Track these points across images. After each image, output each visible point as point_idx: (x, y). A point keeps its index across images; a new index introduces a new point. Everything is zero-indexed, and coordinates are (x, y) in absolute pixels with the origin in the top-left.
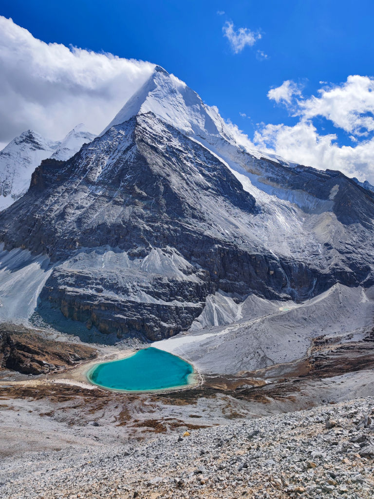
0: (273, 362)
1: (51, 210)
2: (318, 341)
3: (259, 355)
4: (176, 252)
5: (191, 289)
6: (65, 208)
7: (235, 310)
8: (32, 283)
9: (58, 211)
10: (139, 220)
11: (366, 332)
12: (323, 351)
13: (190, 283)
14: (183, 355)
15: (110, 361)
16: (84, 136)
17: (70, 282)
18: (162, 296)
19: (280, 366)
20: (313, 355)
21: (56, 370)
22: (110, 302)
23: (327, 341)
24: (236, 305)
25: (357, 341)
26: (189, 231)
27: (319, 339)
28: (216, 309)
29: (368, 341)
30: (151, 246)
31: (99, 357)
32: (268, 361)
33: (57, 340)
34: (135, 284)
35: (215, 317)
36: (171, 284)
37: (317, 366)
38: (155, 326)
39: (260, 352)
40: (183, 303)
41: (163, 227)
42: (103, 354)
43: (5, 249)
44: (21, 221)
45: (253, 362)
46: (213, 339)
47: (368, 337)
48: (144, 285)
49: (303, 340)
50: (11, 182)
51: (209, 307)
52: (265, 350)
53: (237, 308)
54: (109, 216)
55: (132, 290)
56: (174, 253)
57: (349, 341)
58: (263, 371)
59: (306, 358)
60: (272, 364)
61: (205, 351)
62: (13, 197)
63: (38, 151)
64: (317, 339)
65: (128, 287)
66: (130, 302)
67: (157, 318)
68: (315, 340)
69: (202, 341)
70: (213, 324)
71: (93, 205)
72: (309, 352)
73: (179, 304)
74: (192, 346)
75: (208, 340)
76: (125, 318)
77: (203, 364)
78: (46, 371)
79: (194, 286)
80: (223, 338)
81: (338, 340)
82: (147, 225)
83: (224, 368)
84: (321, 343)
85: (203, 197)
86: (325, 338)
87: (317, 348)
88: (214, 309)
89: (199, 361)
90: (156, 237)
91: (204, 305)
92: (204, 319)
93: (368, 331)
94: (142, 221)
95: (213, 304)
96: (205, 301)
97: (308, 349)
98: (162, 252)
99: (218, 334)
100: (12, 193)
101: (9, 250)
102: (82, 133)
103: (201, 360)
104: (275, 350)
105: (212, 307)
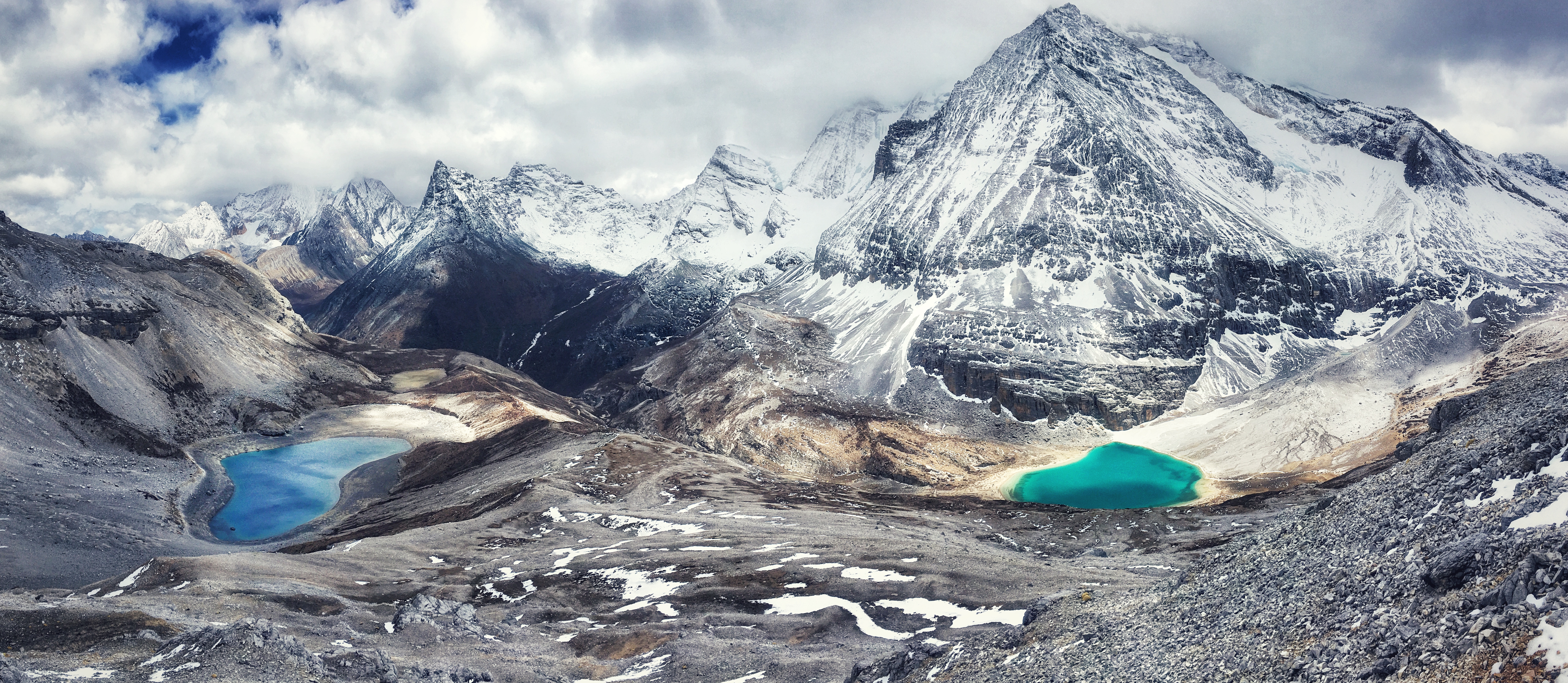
0: (1341, 441)
2: (1406, 396)
3: (1317, 434)
11: (1475, 371)
12: (1416, 411)
19: (1353, 447)
20: (1402, 419)
23: (1418, 393)
25: (1465, 387)
27: (1406, 393)
29: (1479, 384)
32: (1333, 441)
37: (1412, 435)
39: (1317, 428)
45: (1308, 447)
46: (1227, 418)
47: (1479, 379)
49: (1383, 399)
50: (843, 176)
52: (1324, 424)
57: (1453, 389)
58: (1327, 457)
59: (1393, 425)
60: (1340, 444)
61: (1219, 439)
64: (1403, 394)
68: (1400, 396)
69: (1210, 423)
72: (1395, 416)
77: (1218, 461)
80: (1244, 413)
81: (1435, 390)
83: (1260, 464)
84: (1410, 399)
86: (1415, 390)
87: (1405, 407)
89: (1209, 458)
93: (1477, 369)
97: (1392, 411)
99: (1235, 409)
103: (1216, 455)
104: (1340, 420)
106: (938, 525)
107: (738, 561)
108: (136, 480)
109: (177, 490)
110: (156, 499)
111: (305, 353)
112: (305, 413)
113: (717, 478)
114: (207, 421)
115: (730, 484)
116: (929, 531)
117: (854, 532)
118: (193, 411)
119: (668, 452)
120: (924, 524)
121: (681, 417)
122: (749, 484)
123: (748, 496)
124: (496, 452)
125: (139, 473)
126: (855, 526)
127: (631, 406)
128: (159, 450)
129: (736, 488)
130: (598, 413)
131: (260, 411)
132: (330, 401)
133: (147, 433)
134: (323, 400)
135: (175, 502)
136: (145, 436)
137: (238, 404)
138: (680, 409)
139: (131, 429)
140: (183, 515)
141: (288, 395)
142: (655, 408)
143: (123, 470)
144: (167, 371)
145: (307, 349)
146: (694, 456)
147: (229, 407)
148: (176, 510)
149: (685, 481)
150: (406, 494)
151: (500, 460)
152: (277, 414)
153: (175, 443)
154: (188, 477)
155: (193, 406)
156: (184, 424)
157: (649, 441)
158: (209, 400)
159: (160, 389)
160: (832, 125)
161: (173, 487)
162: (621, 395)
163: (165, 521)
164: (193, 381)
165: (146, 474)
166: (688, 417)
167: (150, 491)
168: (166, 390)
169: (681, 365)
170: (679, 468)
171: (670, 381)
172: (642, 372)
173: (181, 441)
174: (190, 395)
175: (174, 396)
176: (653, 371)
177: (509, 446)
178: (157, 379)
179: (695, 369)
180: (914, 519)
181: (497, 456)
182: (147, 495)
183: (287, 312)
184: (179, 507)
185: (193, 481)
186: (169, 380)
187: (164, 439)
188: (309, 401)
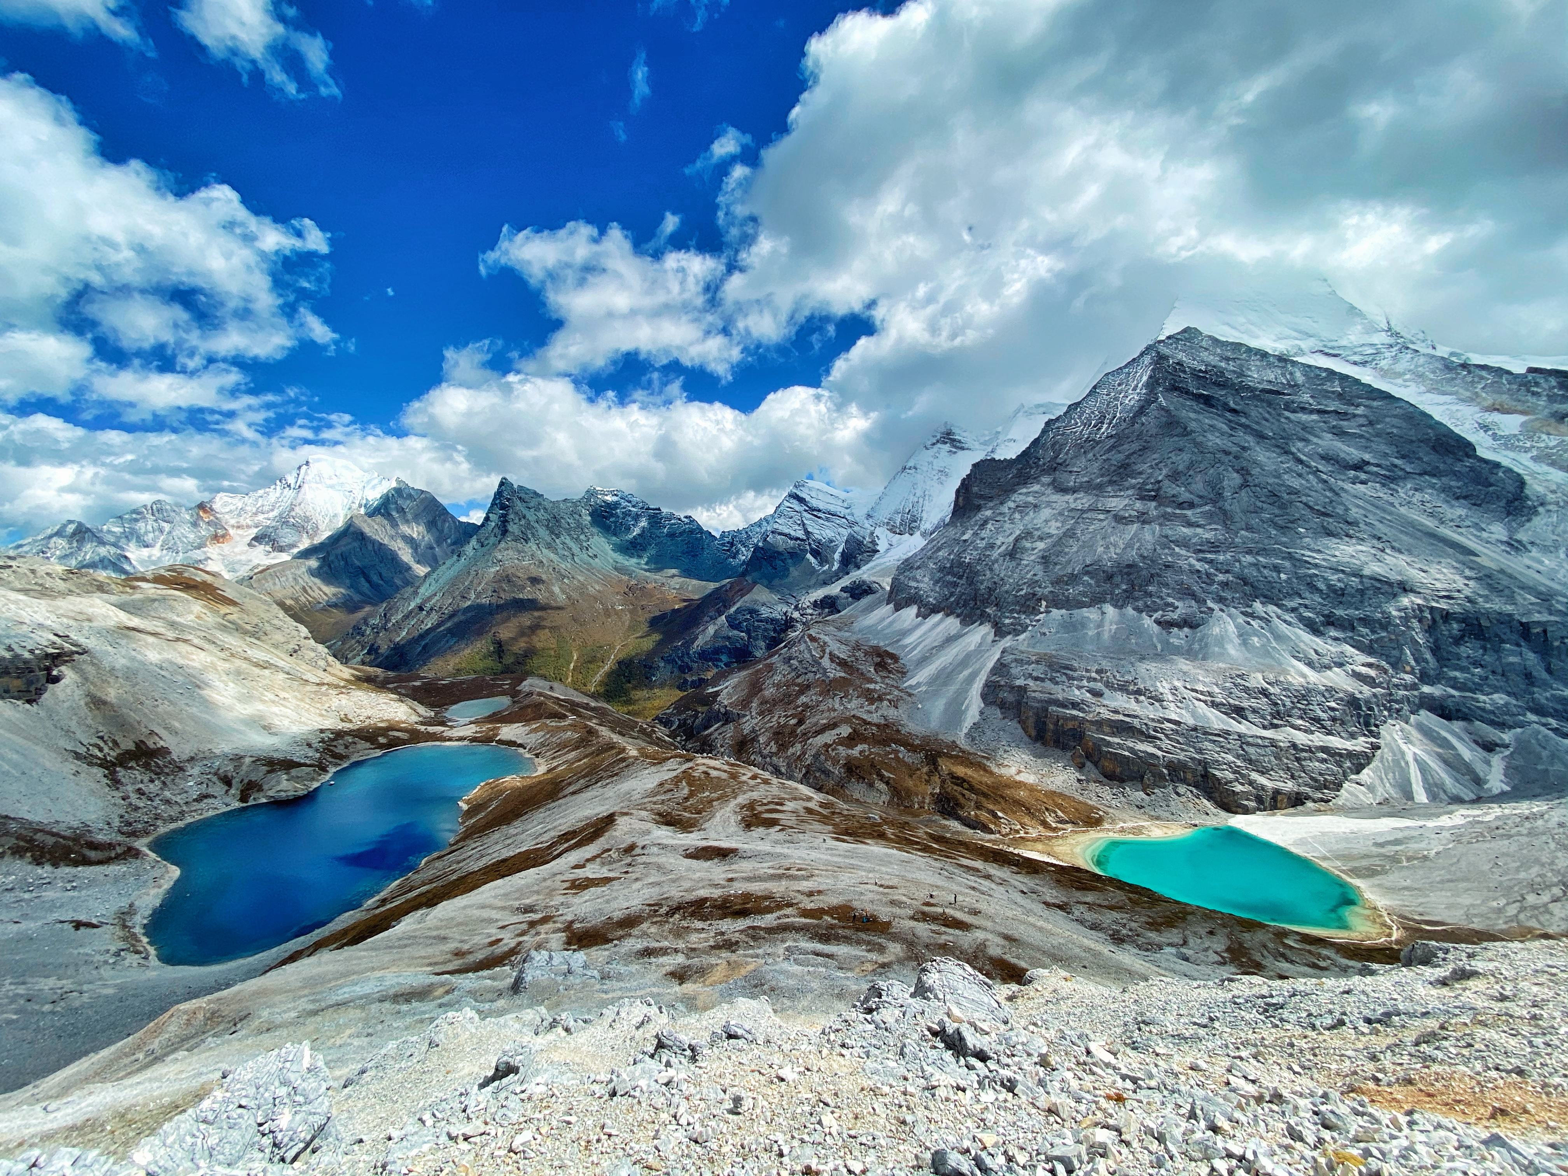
1: (992, 546)
4: (1279, 617)
5: (1333, 704)
6: (1017, 540)
7: (1480, 768)
8: (966, 673)
9: (1003, 548)
10: (1177, 549)
13: (1330, 690)
14: (1325, 858)
15: (1130, 837)
16: (1042, 410)
17: (1035, 674)
18: (1251, 716)
21: (1022, 834)
22: (1121, 717)
24: (1485, 754)
26: (1316, 566)
28: (1416, 760)
30: (1210, 604)
31: (1106, 826)
33: (1018, 778)
34: (1178, 684)
35: (1413, 780)
36: (1272, 690)
38: (1237, 780)
40: (1310, 737)
41: (1239, 561)
42: (1113, 821)
43: (917, 616)
44: (942, 569)
46: (1415, 833)
48: (1200, 687)
50: (920, 510)
51: (1392, 750)
53: (1488, 763)
54: (1107, 548)
55: (1171, 698)
56: (1276, 620)
61: (1392, 859)
62: (924, 535)
63: (961, 453)
65: (1161, 690)
66: (1169, 721)
67: (1239, 763)
69: (1381, 834)
70: (1409, 795)
71: (1072, 529)
73: (1301, 738)
74: (1347, 840)
75: (1400, 835)
76: (1160, 753)
77: (1390, 890)
78: (1004, 831)
79: (1341, 699)
80: (1446, 834)
82: (1199, 560)
85: (1348, 486)
88: (1410, 758)
89: (1375, 881)
90: (1225, 585)
91: (1376, 747)
92: (1377, 782)
94: (1183, 552)
95: (1404, 747)
96: (1377, 736)
98: (1241, 619)
99: (1430, 824)
100: (922, 528)
101: (925, 617)
102: (1038, 406)
103: (1384, 880)
105: (1403, 753)
106: (1002, 882)
107: (810, 894)
108: (53, 906)
109: (131, 906)
110: (94, 926)
111: (333, 692)
112: (336, 765)
113: (790, 806)
114: (178, 799)
115: (802, 812)
116: (993, 886)
117: (920, 876)
118: (154, 788)
119: (744, 778)
120: (988, 877)
121: (754, 740)
122: (819, 813)
123: (818, 826)
124: (570, 784)
125: (58, 895)
126: (920, 869)
127: (707, 727)
128: (93, 855)
129: (807, 817)
130: (672, 735)
131: (269, 772)
132: (368, 745)
133: (68, 833)
134: (359, 746)
135: (130, 924)
136: (64, 837)
137: (231, 768)
138: (753, 731)
139: (37, 831)
140: (145, 940)
141: (309, 745)
142: (730, 730)
143: (27, 896)
144: (102, 738)
145: (337, 687)
146: (766, 782)
147: (215, 774)
148: (134, 934)
149: (760, 809)
150: (468, 842)
151: (574, 793)
152: (294, 772)
153: (120, 838)
154: (151, 883)
155: (152, 781)
156: (137, 808)
157: (726, 767)
158: (181, 769)
159: (90, 764)
160: (911, 464)
161: (124, 903)
162: (696, 717)
163: (117, 954)
164: (152, 746)
165: (71, 893)
166: (762, 740)
167: (83, 918)
168: (101, 765)
169: (755, 687)
170: (755, 795)
171: (745, 703)
172: (717, 694)
173: (134, 834)
174: (147, 767)
175: (115, 772)
176: (729, 694)
177: (584, 777)
178: (82, 750)
179: (769, 692)
180: (978, 870)
181: (572, 789)
182: (78, 925)
183: (303, 642)
184: (138, 930)
185: (160, 887)
186: (106, 750)
187: (100, 837)
188: (340, 750)
